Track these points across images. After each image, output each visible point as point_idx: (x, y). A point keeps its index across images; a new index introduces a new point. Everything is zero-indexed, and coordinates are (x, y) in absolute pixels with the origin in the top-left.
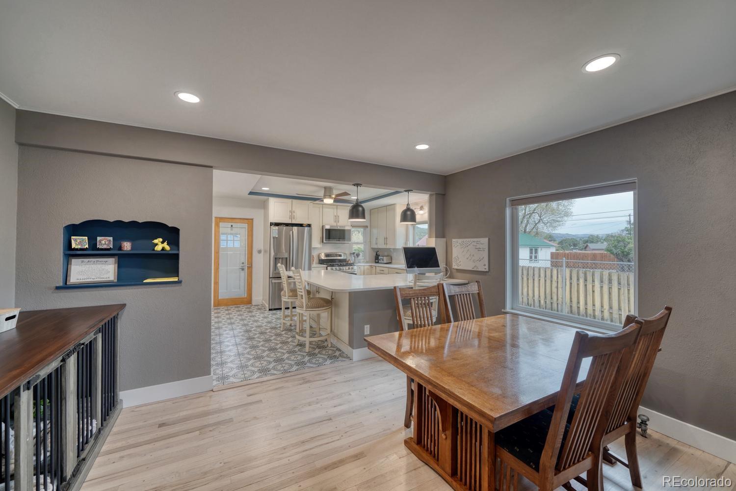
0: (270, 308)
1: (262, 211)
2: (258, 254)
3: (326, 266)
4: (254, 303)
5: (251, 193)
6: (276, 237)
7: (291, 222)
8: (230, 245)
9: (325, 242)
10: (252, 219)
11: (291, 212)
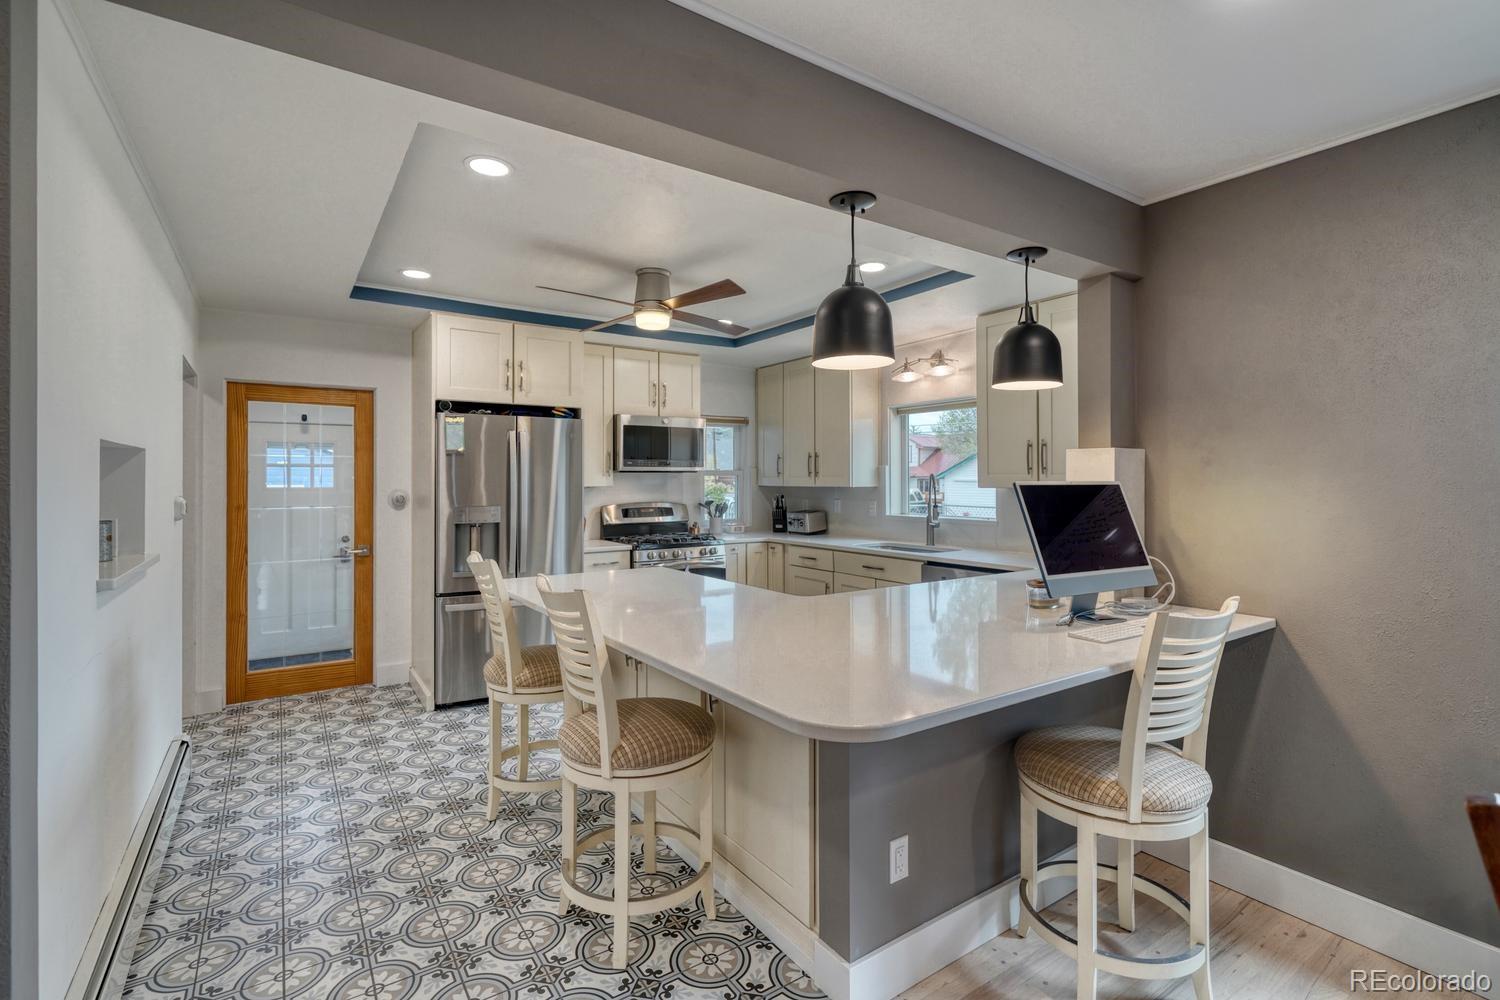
0: (440, 702)
1: (406, 366)
2: (392, 510)
3: (630, 547)
4: (381, 678)
5: (359, 292)
6: (458, 454)
7: (511, 402)
8: (300, 480)
9: (621, 466)
10: (371, 392)
11: (510, 365)
